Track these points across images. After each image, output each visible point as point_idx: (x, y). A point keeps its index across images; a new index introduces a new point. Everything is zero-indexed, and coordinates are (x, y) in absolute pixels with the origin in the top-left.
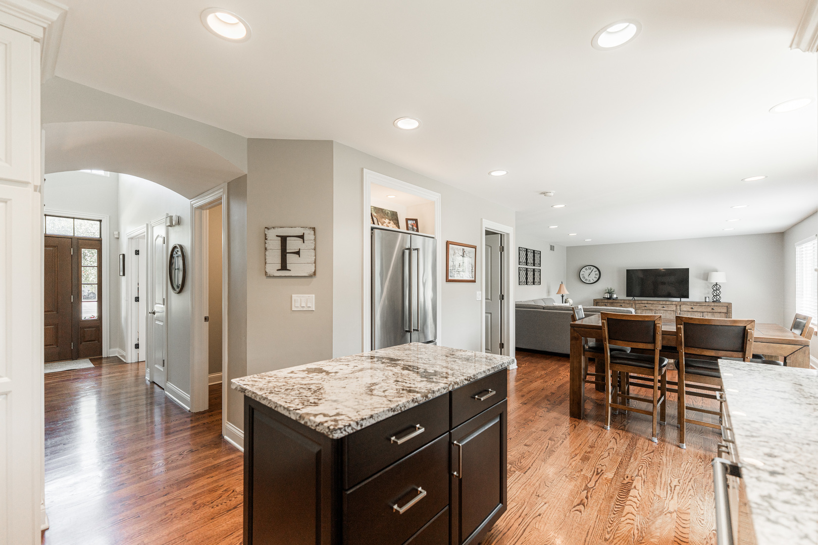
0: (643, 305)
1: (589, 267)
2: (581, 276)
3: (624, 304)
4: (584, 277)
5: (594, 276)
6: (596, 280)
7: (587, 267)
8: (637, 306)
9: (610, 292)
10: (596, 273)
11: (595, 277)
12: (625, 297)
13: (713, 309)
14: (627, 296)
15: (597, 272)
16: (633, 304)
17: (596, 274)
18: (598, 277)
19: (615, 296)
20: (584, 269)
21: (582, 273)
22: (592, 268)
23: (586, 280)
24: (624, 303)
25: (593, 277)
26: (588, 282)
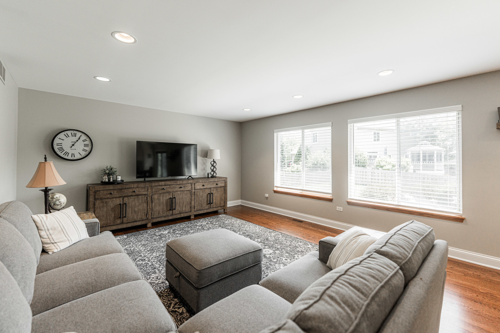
0: (161, 188)
1: (72, 132)
2: (56, 147)
3: (138, 189)
4: (61, 149)
5: (82, 147)
6: (84, 154)
7: (69, 133)
8: (153, 190)
9: (110, 172)
10: (86, 143)
11: (84, 150)
12: (134, 179)
13: (217, 184)
14: (137, 177)
15: (88, 142)
16: (149, 188)
17: (86, 145)
18: (88, 149)
19: (119, 178)
20: (62, 136)
21: (57, 141)
22: (79, 134)
23: (67, 153)
24: (137, 187)
25: (79, 149)
26: (69, 157)
